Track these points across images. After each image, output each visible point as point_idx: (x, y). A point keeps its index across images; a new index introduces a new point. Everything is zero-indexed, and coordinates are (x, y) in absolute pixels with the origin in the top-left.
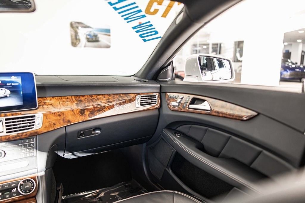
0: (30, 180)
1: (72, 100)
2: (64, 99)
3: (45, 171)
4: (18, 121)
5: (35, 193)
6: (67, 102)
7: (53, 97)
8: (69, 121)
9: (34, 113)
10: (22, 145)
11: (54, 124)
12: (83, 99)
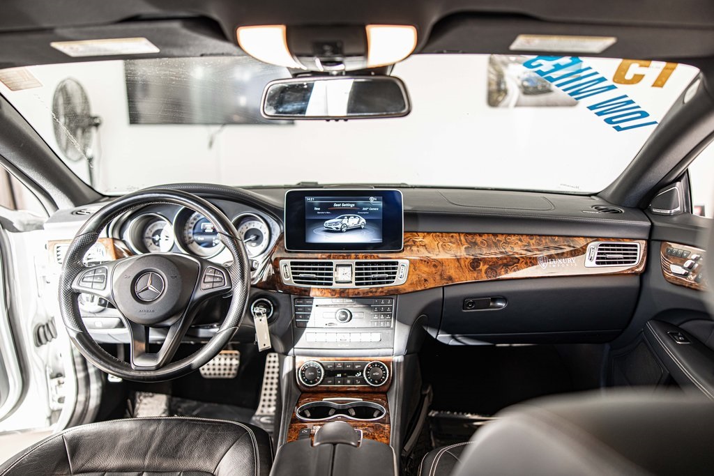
0: (381, 365)
1: (460, 240)
2: (446, 236)
3: (404, 356)
4: (373, 269)
5: (386, 387)
6: (449, 244)
7: (429, 233)
8: (450, 278)
9: (396, 258)
10: (375, 307)
11: (426, 280)
12: (479, 239)
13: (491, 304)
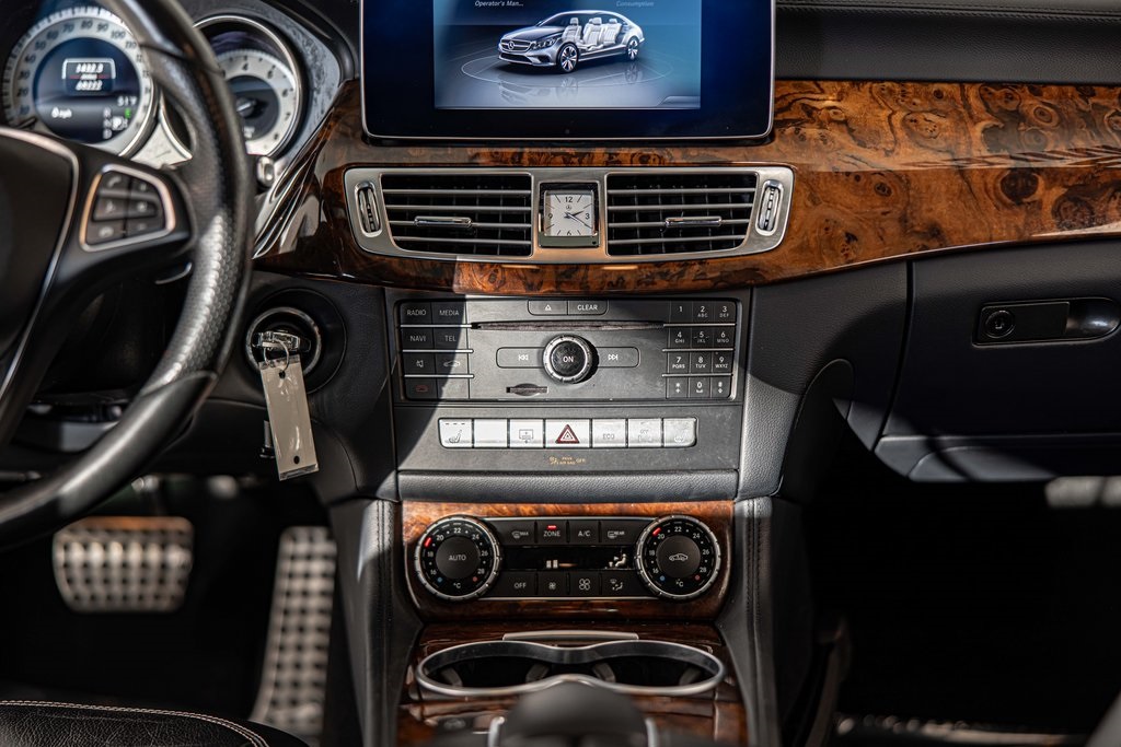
0: (696, 528)
1: (967, 106)
2: (917, 95)
3: (774, 497)
4: (667, 199)
5: (714, 604)
6: (931, 117)
7: (857, 82)
8: (935, 232)
10: (675, 331)
11: (851, 237)
12: (1030, 104)
13: (1070, 324)
